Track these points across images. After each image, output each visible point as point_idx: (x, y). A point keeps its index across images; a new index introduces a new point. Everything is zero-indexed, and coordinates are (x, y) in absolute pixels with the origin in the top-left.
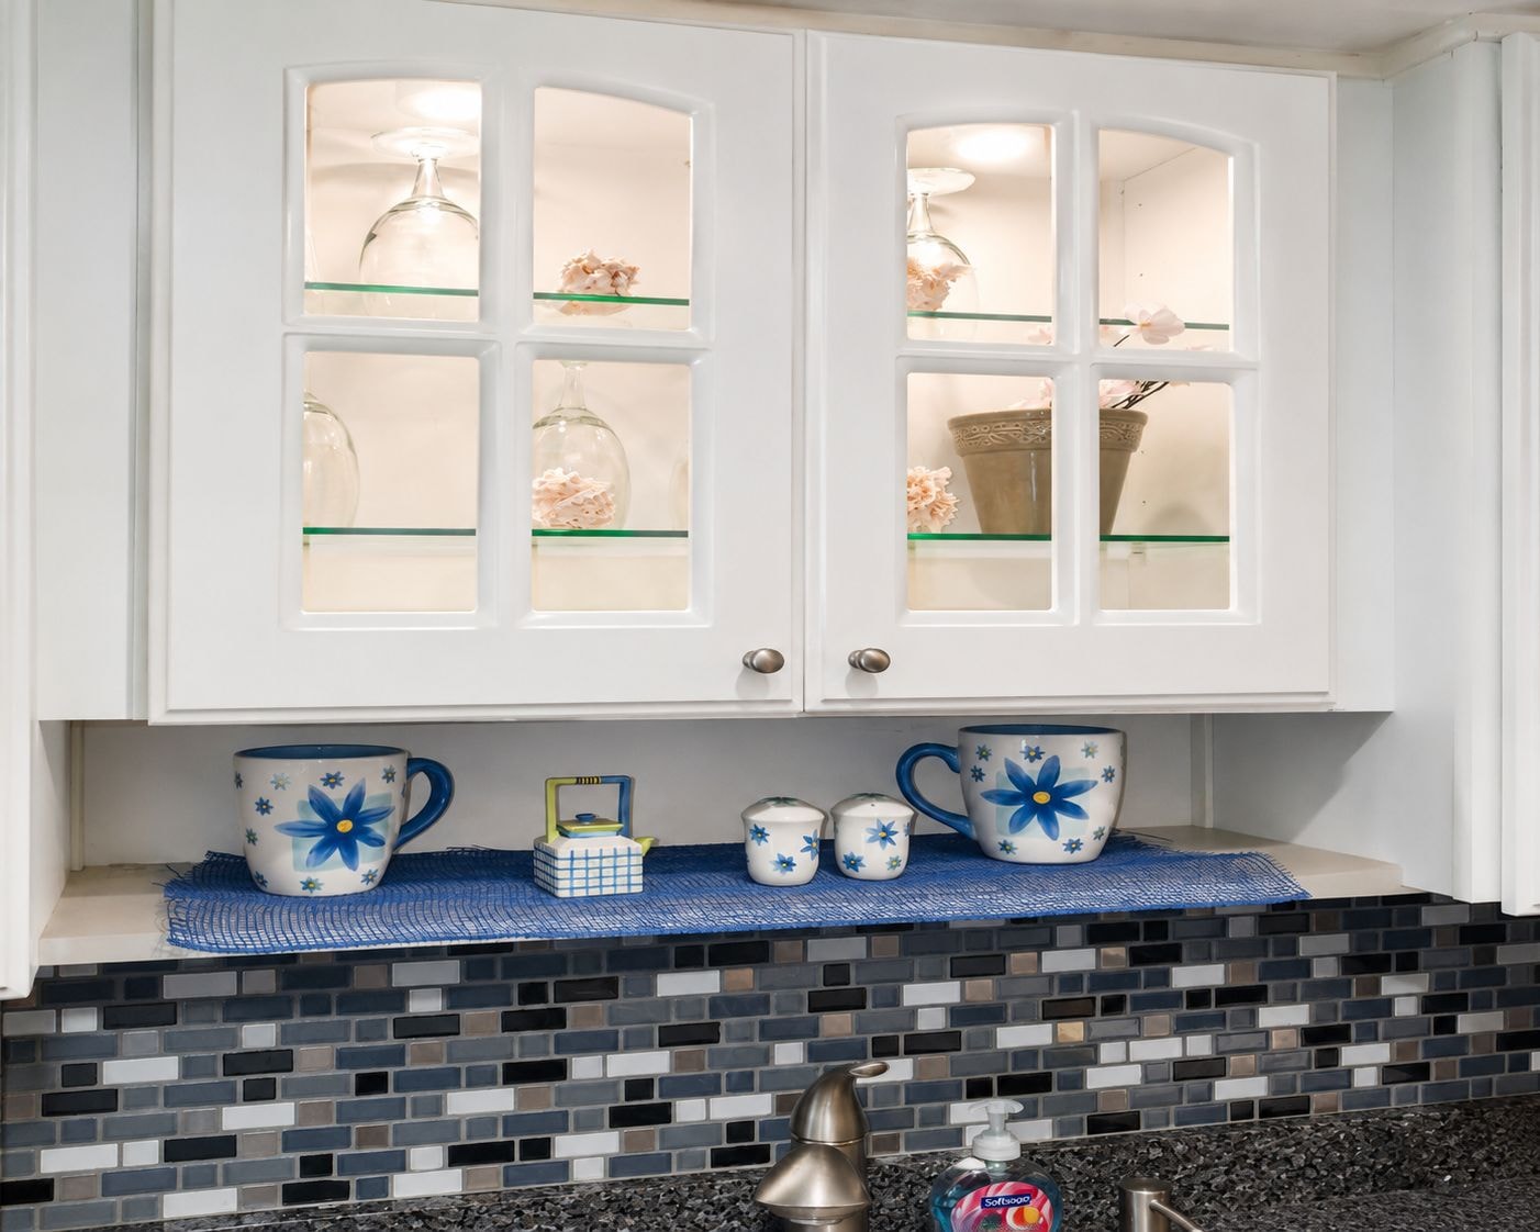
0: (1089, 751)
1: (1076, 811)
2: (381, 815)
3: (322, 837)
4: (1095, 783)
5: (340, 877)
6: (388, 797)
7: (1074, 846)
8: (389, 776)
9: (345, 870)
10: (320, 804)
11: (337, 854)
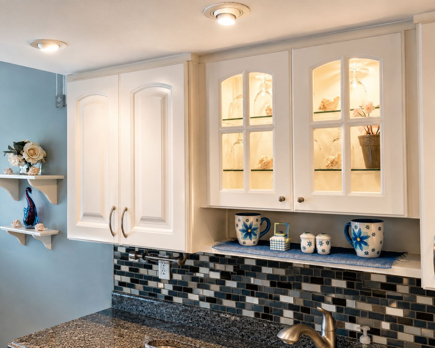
0: (368, 227)
1: (366, 244)
2: (255, 229)
3: (246, 233)
4: (370, 236)
5: (249, 242)
6: (257, 225)
7: (367, 253)
8: (257, 220)
9: (250, 240)
10: (245, 225)
11: (248, 237)
